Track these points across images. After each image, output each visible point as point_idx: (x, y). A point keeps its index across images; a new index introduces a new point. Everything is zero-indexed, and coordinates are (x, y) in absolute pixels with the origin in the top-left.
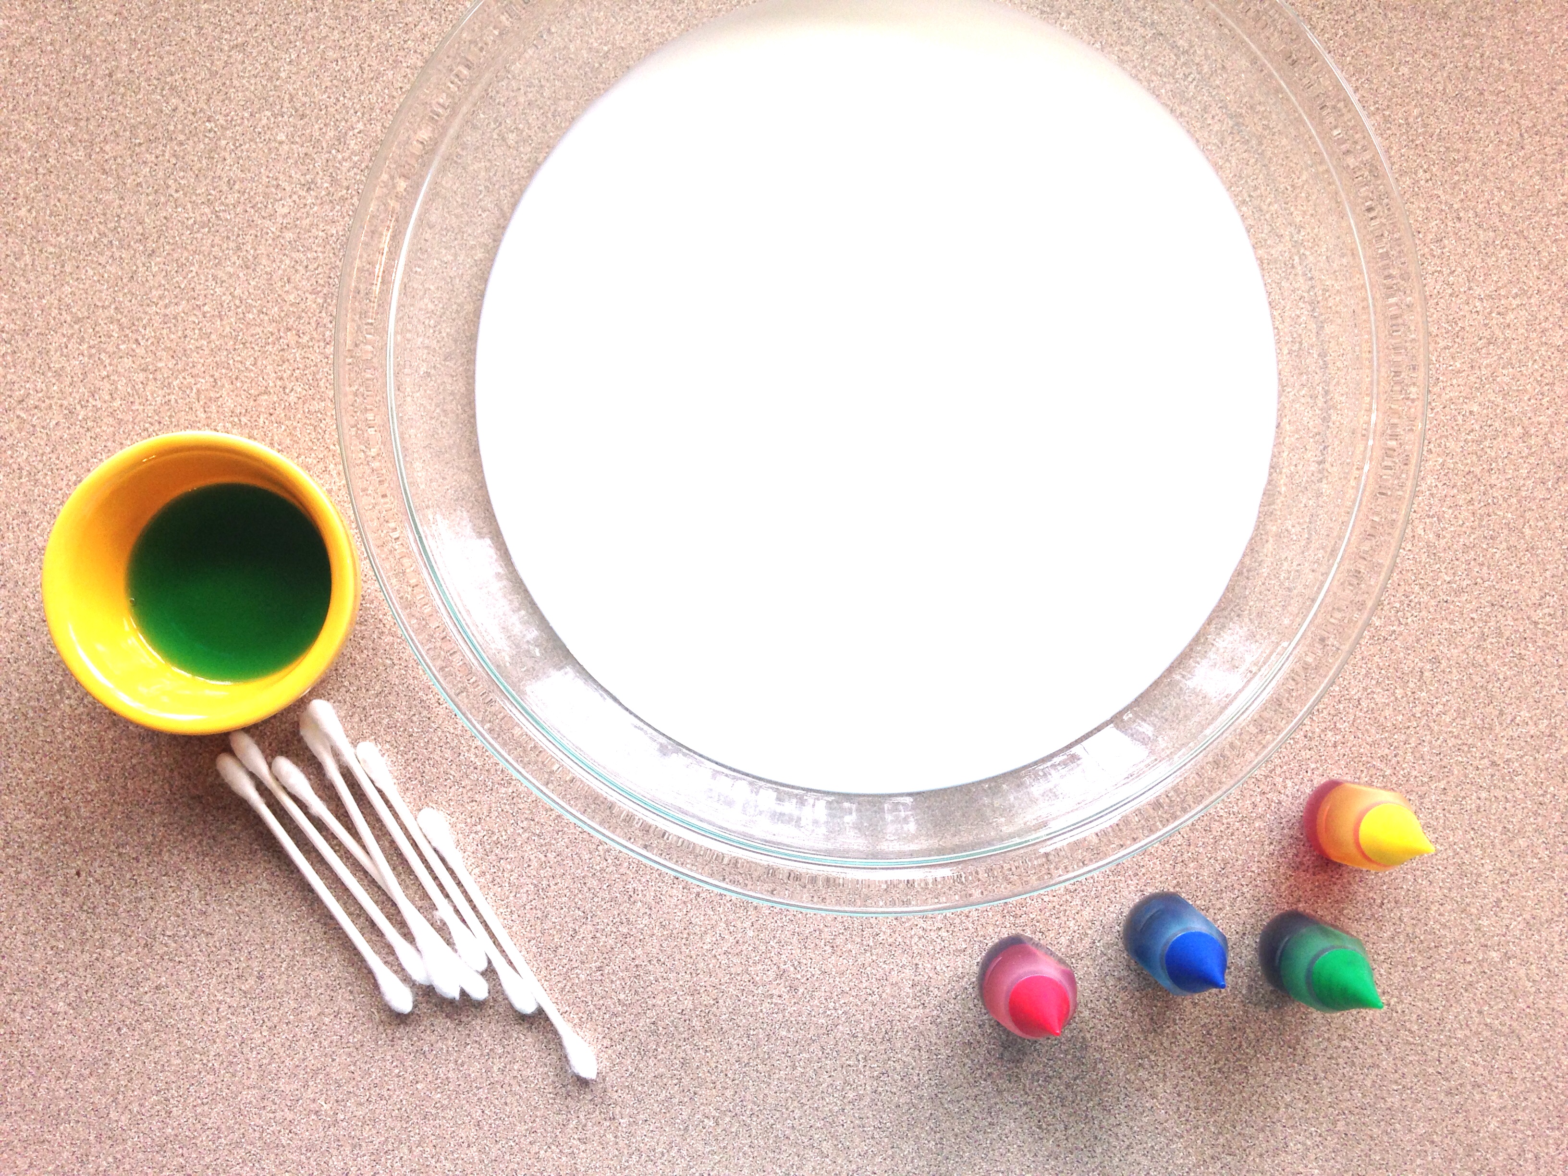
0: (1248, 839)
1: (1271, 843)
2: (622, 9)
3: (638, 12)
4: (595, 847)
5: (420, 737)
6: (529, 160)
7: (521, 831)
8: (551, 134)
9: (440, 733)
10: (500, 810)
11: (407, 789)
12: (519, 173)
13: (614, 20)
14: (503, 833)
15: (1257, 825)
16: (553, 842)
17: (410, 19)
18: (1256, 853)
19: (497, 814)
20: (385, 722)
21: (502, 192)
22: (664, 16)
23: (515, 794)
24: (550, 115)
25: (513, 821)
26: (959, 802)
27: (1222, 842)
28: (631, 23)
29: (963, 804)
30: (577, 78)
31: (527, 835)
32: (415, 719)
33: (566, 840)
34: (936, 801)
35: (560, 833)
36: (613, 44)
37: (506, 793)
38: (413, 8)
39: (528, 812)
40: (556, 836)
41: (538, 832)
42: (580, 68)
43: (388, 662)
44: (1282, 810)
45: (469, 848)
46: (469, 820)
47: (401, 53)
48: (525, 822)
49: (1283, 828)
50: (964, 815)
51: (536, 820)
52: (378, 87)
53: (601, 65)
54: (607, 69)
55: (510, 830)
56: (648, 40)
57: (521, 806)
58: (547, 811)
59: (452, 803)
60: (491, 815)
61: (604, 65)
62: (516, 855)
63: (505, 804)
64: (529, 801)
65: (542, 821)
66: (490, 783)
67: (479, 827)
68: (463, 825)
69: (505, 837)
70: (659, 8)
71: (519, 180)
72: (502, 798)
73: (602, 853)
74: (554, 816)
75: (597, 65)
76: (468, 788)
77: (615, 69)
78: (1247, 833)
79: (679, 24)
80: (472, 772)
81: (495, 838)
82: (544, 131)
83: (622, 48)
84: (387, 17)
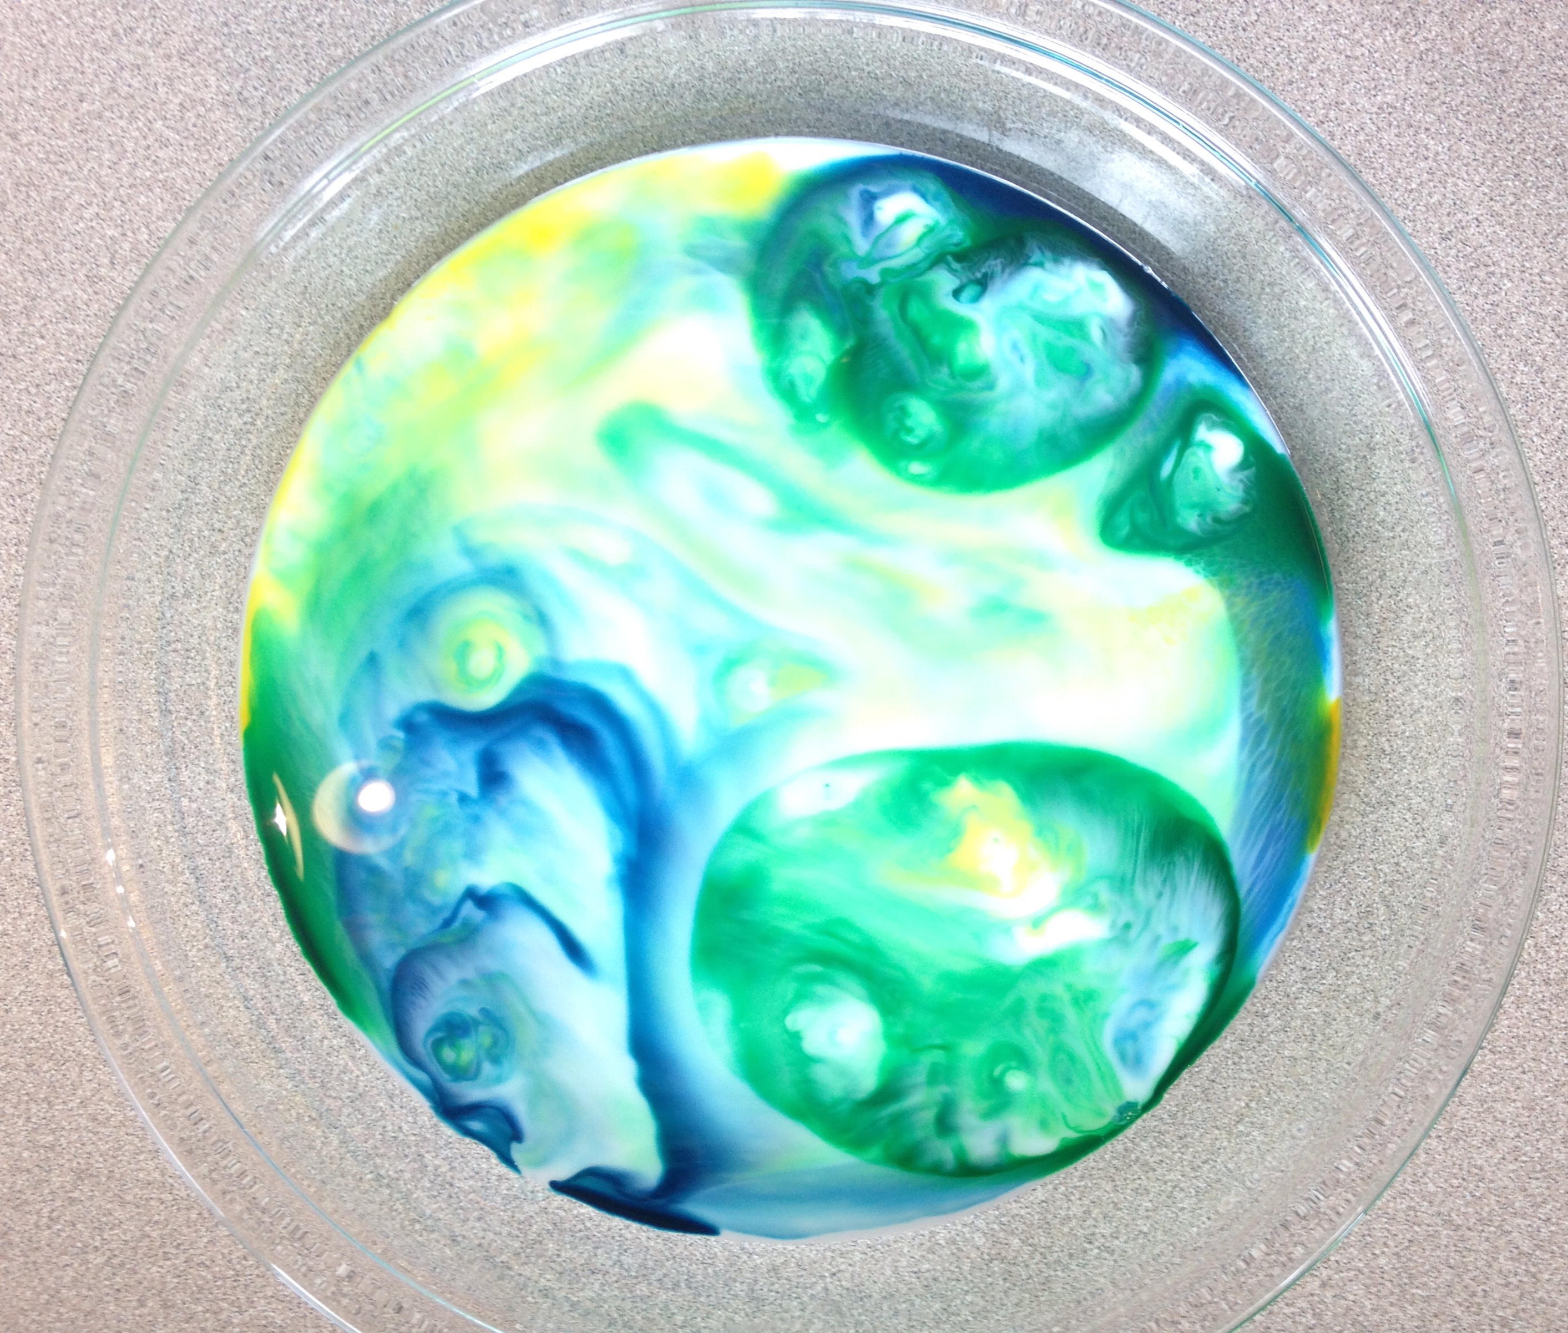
0: (352, 31)
1: (320, 25)
2: (1219, 1181)
3: (1196, 1177)
4: (1262, 19)
5: (1504, 173)
6: (1348, 975)
7: (1365, 41)
8: (1316, 1010)
9: (1477, 178)
10: (1394, 72)
11: (1521, 101)
12: (1363, 957)
13: (1230, 1166)
14: (1388, 38)
15: (339, 51)
16: (1319, 26)
17: (1511, 1167)
18: (341, 12)
19: (1398, 65)
20: (1551, 195)
21: (1388, 932)
22: (1159, 1171)
23: (1373, 92)
24: (1320, 1037)
25: (1376, 55)
26: (751, 81)
27: (387, 26)
28: (1205, 1162)
29: (744, 77)
30: (1281, 1088)
31: (1356, 36)
32: (1512, 199)
33: (1301, 29)
34: (782, 80)
35: (1309, 38)
36: (1230, 1133)
37: (1385, 94)
38: (1506, 1181)
39: (1355, 68)
40: (1316, 35)
41: (1341, 40)
42: (1278, 1101)
43: (1547, 278)
44: (305, 72)
45: (1436, 19)
46: (1437, 57)
47: (1524, 1120)
48: (1358, 53)
49: (303, 46)
50: (744, 62)
51: (1343, 57)
52: (1555, 1073)
53: (1247, 1105)
54: (1239, 1100)
55: (1379, 42)
56: (1181, 1138)
57: (1364, 76)
58: (1329, 70)
59: (1460, 81)
60: (1405, 64)
61: (1243, 1104)
62: (1371, 9)
63: (1387, 79)
64: (1353, 84)
65: (1335, 56)
66: (1408, 108)
67: (1422, 47)
68: (1444, 50)
69: (1387, 33)
70: (1165, 1183)
71: (1363, 948)
72: (1390, 87)
73: (1252, 10)
74: (1319, 62)
75: (1253, 1105)
76: (1438, 102)
77: (1227, 1099)
78: (353, 40)
79: (1137, 1160)
80: (1432, 124)
81: (1401, 32)
82: (1326, 1015)
83: (1218, 1128)
84: (1543, 1170)
